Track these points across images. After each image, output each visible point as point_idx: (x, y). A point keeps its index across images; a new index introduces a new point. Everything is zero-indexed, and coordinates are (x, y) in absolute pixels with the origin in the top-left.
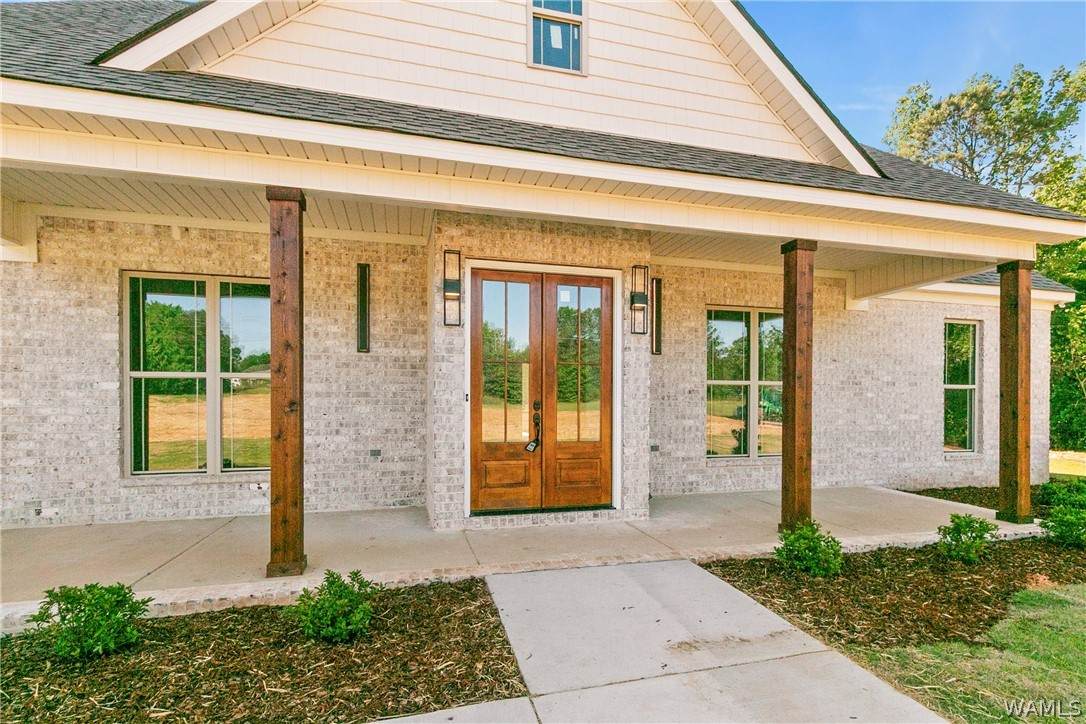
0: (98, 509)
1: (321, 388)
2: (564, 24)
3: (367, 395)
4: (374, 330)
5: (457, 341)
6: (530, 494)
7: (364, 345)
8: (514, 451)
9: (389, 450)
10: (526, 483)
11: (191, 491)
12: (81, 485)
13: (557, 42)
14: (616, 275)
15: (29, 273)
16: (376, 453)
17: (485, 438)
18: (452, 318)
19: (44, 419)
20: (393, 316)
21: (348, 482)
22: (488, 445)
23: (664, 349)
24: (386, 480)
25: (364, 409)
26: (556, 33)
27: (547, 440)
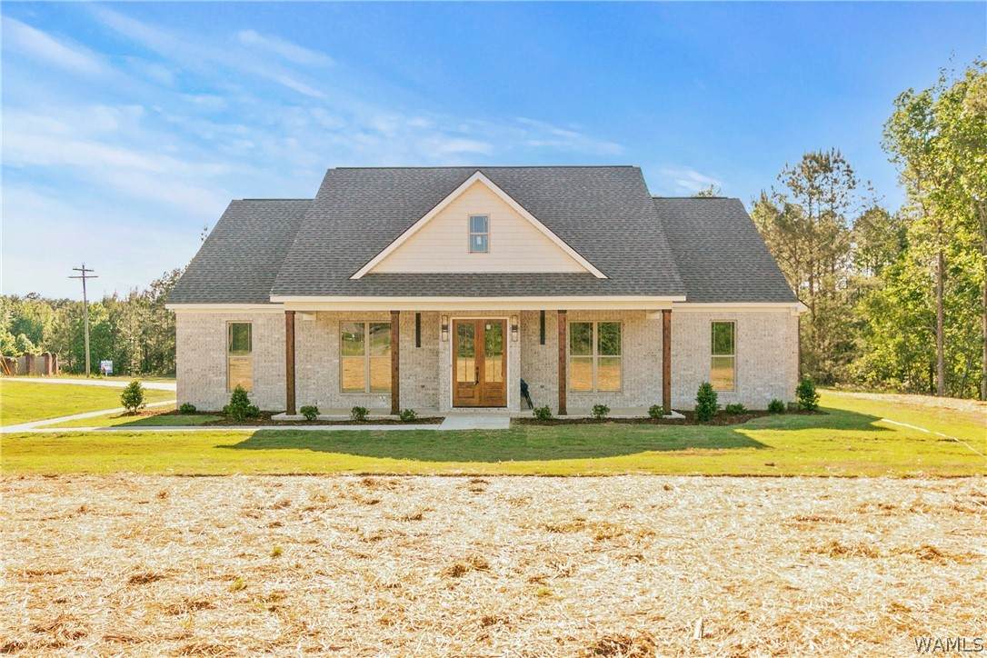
0: (333, 403)
1: (403, 361)
2: (482, 236)
3: (420, 364)
4: (422, 339)
5: (447, 346)
6: (475, 401)
7: (418, 345)
8: (469, 385)
9: (428, 385)
10: (473, 397)
11: (361, 398)
12: (328, 395)
13: (479, 242)
14: (508, 318)
15: (314, 324)
16: (423, 386)
17: (458, 380)
18: (445, 339)
19: (318, 372)
20: (429, 333)
21: (413, 397)
22: (460, 383)
23: (546, 342)
24: (427, 397)
25: (418, 369)
26: (479, 239)
27: (481, 382)
